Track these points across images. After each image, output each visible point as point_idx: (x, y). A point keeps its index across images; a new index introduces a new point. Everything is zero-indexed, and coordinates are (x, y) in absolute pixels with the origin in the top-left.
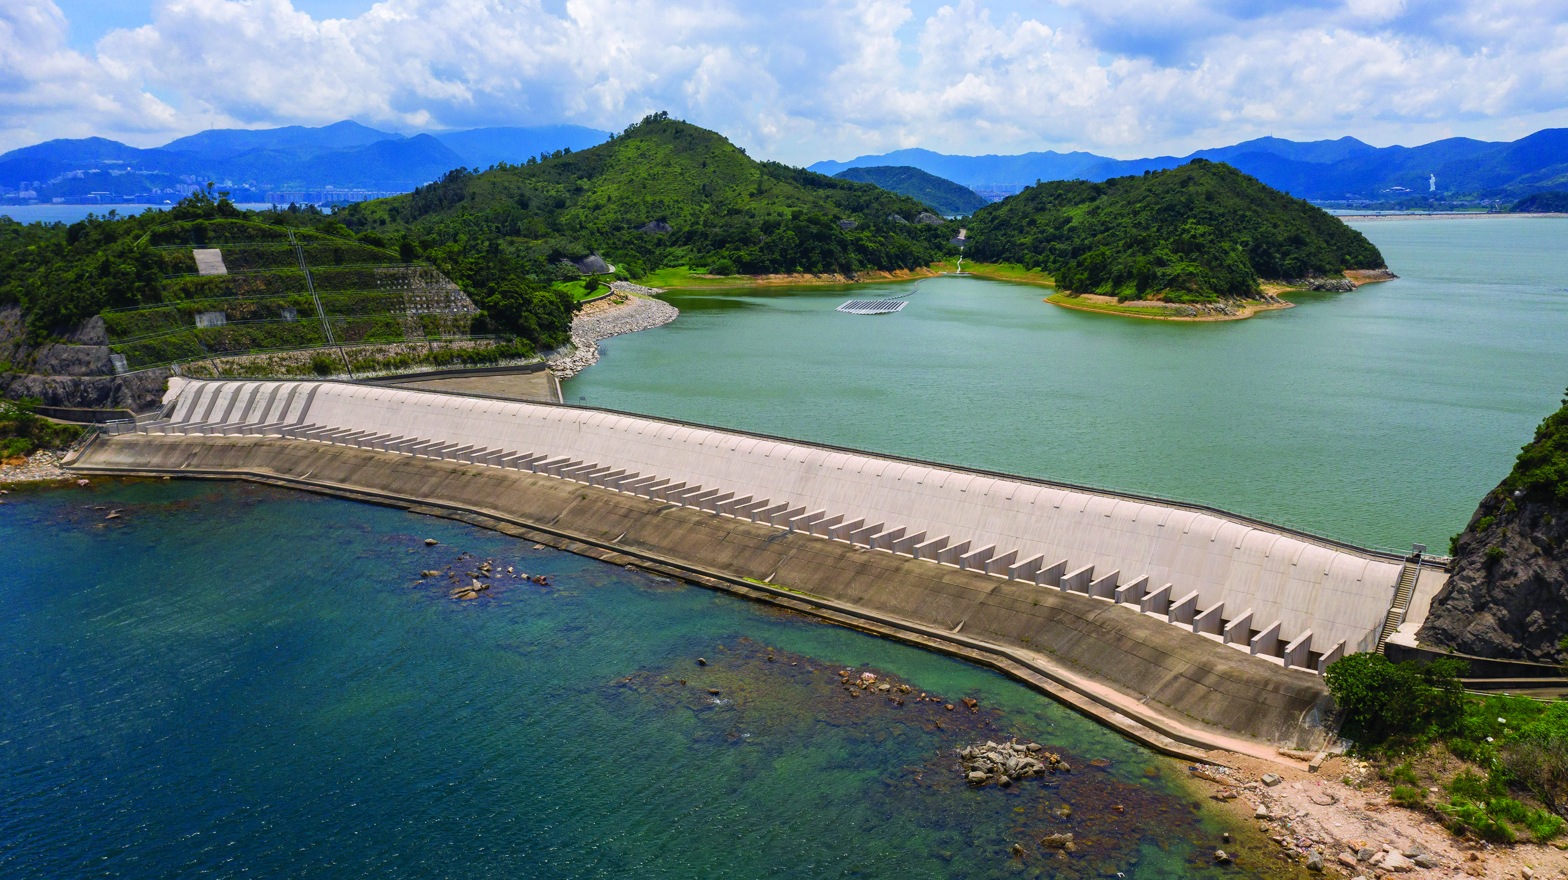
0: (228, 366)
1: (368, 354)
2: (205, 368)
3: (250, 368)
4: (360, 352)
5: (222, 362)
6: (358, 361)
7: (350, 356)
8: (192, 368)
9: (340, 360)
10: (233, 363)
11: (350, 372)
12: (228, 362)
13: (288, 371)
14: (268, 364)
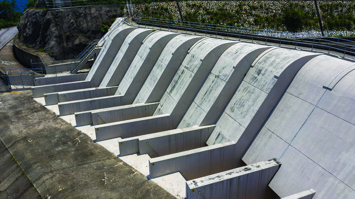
0: (193, 10)
1: (345, 9)
2: (166, 10)
3: (216, 14)
4: (336, 7)
5: (188, 5)
6: (333, 17)
7: (324, 11)
8: (150, 9)
9: (314, 14)
10: (199, 7)
11: (322, 29)
12: (194, 5)
13: (255, 21)
14: (237, 12)
